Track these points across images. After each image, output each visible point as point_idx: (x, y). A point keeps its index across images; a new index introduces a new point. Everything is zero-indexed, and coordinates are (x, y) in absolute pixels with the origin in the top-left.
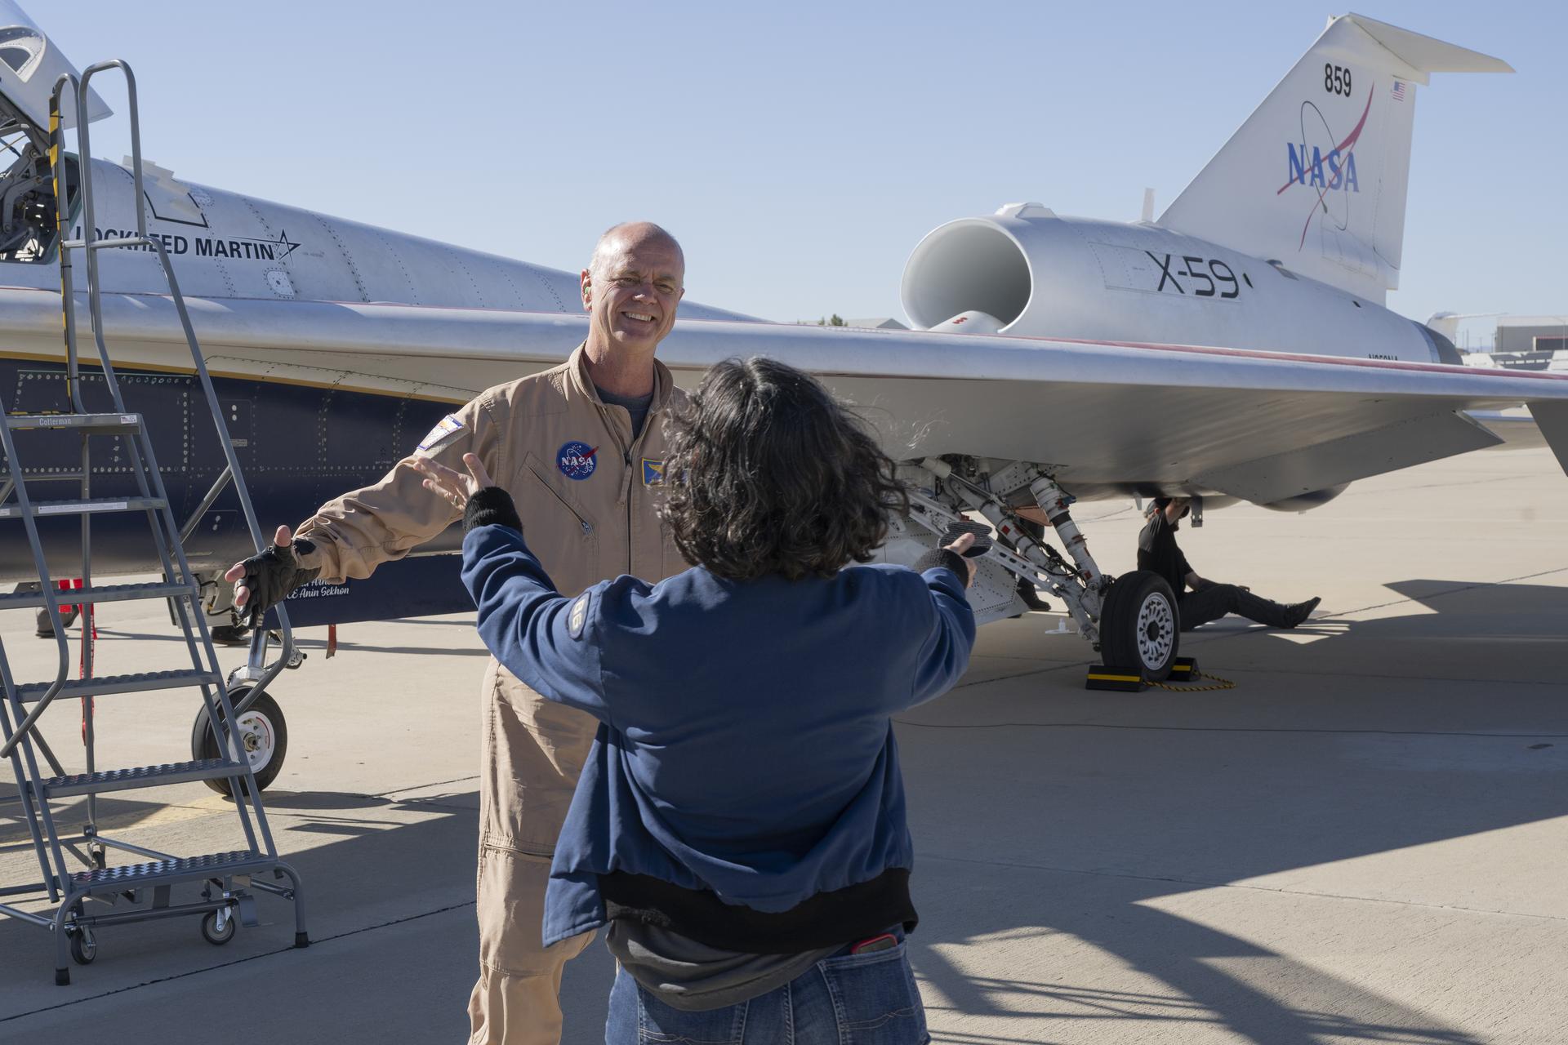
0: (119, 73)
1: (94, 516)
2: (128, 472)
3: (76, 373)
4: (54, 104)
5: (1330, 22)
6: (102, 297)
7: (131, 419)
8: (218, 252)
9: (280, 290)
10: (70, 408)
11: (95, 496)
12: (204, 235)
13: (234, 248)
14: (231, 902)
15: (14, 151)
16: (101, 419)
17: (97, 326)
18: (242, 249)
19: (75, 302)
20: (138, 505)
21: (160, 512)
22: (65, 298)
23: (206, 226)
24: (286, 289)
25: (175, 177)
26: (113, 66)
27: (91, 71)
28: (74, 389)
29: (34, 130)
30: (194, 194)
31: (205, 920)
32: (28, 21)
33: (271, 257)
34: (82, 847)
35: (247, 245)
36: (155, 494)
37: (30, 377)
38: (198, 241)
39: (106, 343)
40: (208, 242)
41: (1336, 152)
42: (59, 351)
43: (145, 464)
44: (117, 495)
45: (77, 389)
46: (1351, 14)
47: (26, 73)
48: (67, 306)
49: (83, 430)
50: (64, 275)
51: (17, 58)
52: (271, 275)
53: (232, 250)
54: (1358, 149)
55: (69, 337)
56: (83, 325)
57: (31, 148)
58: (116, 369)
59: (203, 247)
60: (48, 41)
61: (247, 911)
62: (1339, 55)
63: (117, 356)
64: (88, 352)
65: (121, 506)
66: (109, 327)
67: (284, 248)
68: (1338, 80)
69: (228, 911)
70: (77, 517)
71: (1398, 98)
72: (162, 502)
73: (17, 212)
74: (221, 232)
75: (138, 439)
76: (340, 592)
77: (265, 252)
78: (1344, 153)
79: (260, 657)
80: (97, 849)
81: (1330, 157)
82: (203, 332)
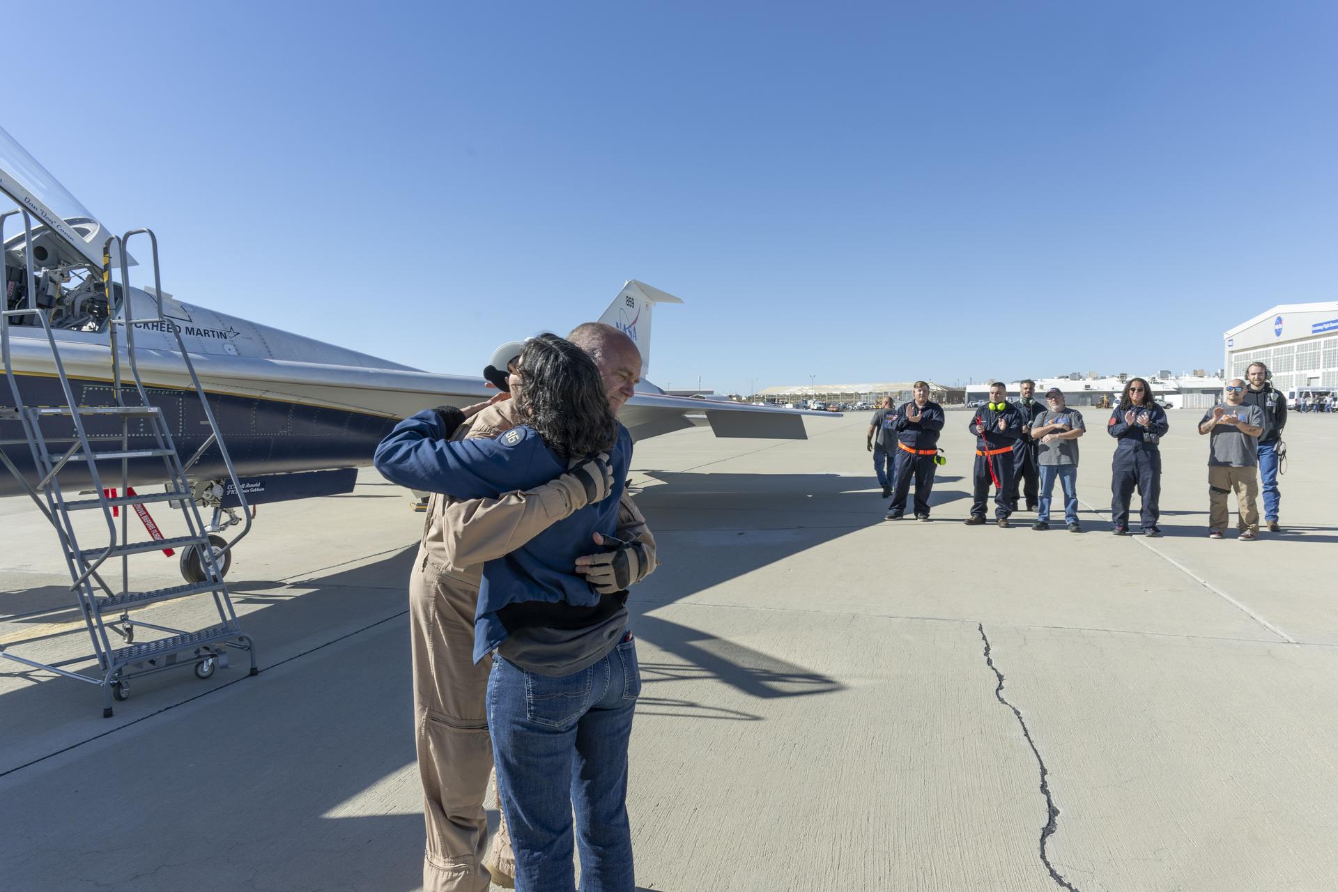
0: (147, 235)
1: (130, 460)
2: (152, 436)
3: (119, 386)
4: (106, 251)
5: (627, 283)
6: (136, 350)
7: (154, 410)
8: (197, 334)
9: (230, 353)
10: (115, 403)
11: (130, 449)
12: (190, 325)
13: (206, 333)
14: (212, 656)
15: (81, 278)
16: (135, 409)
17: (133, 363)
18: (211, 333)
19: (119, 352)
20: (158, 453)
21: (171, 457)
22: (113, 348)
23: (191, 321)
24: (233, 352)
25: (173, 298)
26: (143, 231)
27: (127, 235)
28: (118, 394)
29: (93, 267)
30: (184, 307)
31: (197, 666)
32: (90, 215)
33: (226, 338)
34: (120, 627)
35: (213, 332)
36: (168, 447)
37: (91, 389)
38: (187, 328)
39: (138, 373)
40: (192, 329)
41: (630, 326)
42: (110, 376)
43: (162, 431)
44: (147, 448)
45: (120, 395)
46: (634, 280)
47: (88, 239)
48: (114, 353)
49: (124, 415)
50: (112, 337)
51: (84, 232)
52: (225, 346)
53: (205, 333)
54: (637, 325)
55: (115, 368)
56: (124, 363)
57: (91, 277)
58: (144, 387)
59: (190, 331)
60: (101, 225)
61: (223, 660)
62: (631, 294)
63: (145, 380)
64: (128, 378)
65: (149, 454)
66: (140, 364)
67: (232, 334)
68: (630, 302)
69: (210, 661)
70: (119, 461)
71: (648, 310)
72: (173, 452)
73: (83, 309)
74: (198, 324)
75: (158, 420)
76: (260, 490)
77: (222, 335)
78: (632, 327)
79: (217, 521)
80: (128, 626)
81: (629, 328)
82: (198, 369)
